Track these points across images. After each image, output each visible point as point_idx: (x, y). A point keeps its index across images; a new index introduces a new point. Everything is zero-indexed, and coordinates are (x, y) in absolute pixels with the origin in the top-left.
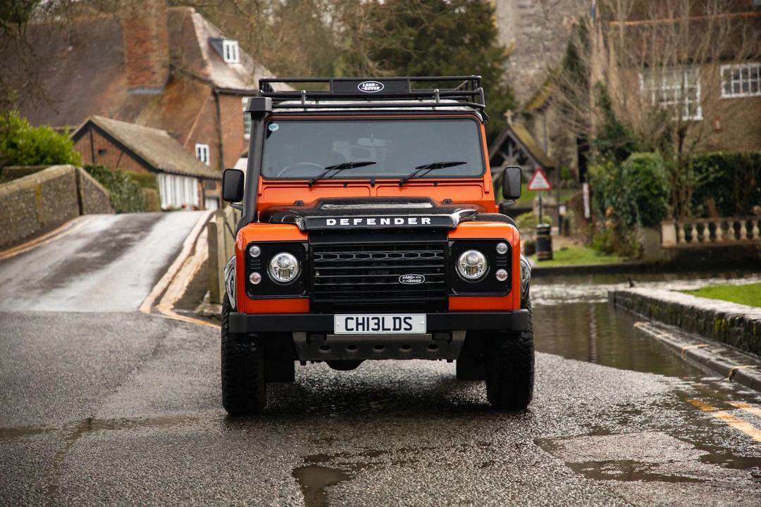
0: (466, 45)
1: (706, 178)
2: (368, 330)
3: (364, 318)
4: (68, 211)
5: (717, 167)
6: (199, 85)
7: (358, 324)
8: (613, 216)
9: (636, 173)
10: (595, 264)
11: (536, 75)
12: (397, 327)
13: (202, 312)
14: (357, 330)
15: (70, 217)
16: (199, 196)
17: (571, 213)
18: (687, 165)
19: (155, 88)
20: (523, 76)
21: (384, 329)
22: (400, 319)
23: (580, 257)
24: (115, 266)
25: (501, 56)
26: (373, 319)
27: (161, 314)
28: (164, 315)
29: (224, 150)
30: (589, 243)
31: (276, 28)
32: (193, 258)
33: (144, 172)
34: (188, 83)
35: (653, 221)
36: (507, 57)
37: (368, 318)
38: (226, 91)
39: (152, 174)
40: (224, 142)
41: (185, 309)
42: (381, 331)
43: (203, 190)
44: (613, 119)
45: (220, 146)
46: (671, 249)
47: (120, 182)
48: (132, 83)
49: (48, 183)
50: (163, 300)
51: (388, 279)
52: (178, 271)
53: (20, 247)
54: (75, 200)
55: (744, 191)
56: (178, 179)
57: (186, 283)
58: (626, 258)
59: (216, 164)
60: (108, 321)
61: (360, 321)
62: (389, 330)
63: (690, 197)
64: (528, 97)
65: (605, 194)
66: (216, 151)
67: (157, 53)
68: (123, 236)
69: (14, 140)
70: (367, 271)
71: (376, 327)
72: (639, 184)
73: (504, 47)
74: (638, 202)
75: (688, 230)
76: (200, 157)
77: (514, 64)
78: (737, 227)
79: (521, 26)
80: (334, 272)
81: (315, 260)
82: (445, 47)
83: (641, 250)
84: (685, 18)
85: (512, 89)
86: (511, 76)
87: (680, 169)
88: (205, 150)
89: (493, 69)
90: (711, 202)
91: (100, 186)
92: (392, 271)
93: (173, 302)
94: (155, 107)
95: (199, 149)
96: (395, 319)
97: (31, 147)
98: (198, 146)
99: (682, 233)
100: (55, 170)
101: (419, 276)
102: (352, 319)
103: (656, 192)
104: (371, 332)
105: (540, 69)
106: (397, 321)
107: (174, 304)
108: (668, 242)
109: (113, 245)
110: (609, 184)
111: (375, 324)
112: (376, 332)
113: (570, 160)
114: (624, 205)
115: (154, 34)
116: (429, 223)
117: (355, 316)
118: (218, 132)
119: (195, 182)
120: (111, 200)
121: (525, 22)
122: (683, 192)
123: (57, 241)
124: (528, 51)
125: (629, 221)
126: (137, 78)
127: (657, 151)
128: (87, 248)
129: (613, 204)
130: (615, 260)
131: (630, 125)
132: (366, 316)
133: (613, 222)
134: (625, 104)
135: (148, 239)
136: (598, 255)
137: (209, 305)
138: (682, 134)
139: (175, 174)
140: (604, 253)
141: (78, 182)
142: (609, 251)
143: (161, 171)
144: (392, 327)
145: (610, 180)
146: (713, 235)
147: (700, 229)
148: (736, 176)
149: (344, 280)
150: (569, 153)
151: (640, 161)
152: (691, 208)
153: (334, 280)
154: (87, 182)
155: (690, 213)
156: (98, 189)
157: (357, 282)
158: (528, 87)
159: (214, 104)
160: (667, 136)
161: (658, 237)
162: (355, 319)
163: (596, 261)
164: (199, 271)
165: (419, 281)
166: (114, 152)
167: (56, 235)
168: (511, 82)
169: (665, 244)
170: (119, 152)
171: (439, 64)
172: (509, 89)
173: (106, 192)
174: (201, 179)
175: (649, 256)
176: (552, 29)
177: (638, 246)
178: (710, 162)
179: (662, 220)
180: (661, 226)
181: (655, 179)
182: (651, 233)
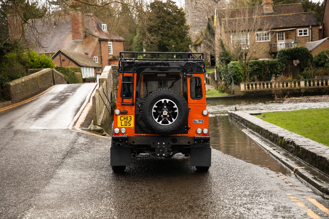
0: (177, 25)
1: (253, 69)
4: (49, 84)
5: (257, 65)
6: (95, 38)
8: (224, 80)
9: (232, 68)
10: (219, 96)
11: (198, 34)
13: (90, 128)
15: (50, 86)
16: (94, 73)
17: (210, 78)
18: (247, 65)
19: (81, 39)
20: (194, 34)
23: (214, 94)
24: (62, 107)
25: (187, 28)
27: (76, 130)
28: (77, 130)
29: (103, 58)
30: (217, 88)
31: (118, 19)
32: (89, 103)
33: (77, 67)
34: (91, 37)
35: (237, 83)
36: (189, 28)
38: (103, 40)
39: (80, 67)
40: (102, 56)
41: (84, 127)
43: (96, 72)
44: (225, 50)
45: (101, 57)
46: (243, 92)
47: (68, 72)
48: (74, 38)
49: (42, 75)
50: (77, 123)
52: (84, 109)
53: (32, 98)
54: (52, 80)
55: (265, 72)
56: (88, 68)
57: (86, 115)
58: (229, 94)
59: (100, 63)
60: (56, 134)
63: (249, 75)
64: (195, 40)
65: (222, 73)
66: (100, 58)
67: (81, 28)
68: (66, 94)
69: (33, 59)
72: (233, 71)
73: (188, 25)
74: (233, 77)
75: (248, 85)
76: (95, 60)
77: (191, 30)
78: (264, 84)
79: (193, 19)
82: (170, 25)
83: (233, 91)
84: (247, 18)
85: (191, 38)
86: (190, 34)
87: (245, 66)
88: (96, 58)
89: (185, 32)
90: (255, 77)
91: (61, 74)
93: (80, 124)
94: (81, 45)
95: (95, 58)
97: (38, 61)
98: (94, 57)
99: (247, 86)
100: (45, 70)
103: (238, 74)
105: (199, 32)
107: (81, 125)
108: (242, 89)
109: (63, 97)
110: (223, 70)
113: (208, 59)
114: (228, 77)
115: (80, 22)
118: (101, 53)
119: (93, 69)
120: (65, 78)
121: (194, 17)
122: (246, 73)
123: (45, 95)
124: (195, 26)
125: (229, 82)
126: (75, 36)
127: (239, 60)
128: (54, 99)
129: (224, 77)
130: (225, 95)
131: (230, 52)
133: (224, 82)
134: (228, 45)
135: (75, 95)
136: (220, 93)
137: (93, 125)
138: (246, 55)
139: (87, 67)
140: (221, 92)
141: (53, 74)
142: (223, 92)
143: (82, 66)
145: (223, 69)
146: (256, 87)
147: (252, 85)
148: (263, 68)
150: (208, 57)
151: (234, 64)
152: (249, 78)
154: (56, 73)
155: (248, 80)
156: (60, 75)
158: (195, 37)
159: (99, 44)
160: (241, 56)
161: (239, 88)
163: (219, 95)
164: (91, 110)
166: (67, 61)
167: (45, 93)
168: (190, 36)
169: (241, 90)
170: (69, 60)
171: (168, 31)
172: (190, 38)
173: (63, 76)
174: (95, 68)
175: (236, 94)
176: (202, 19)
177: (233, 90)
178: (254, 64)
179: (240, 82)
180: (240, 84)
181: (238, 69)
182: (237, 87)
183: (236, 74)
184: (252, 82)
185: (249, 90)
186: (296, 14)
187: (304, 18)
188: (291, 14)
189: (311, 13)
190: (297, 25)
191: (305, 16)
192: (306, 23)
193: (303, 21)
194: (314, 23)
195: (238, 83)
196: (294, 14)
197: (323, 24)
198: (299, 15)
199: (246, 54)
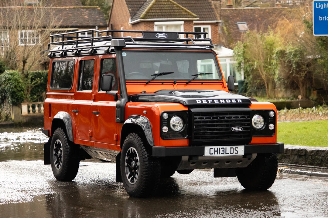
2: (219, 154)
3: (218, 148)
7: (215, 151)
9: (9, 80)
12: (232, 152)
14: (215, 154)
21: (226, 153)
22: (233, 148)
26: (222, 148)
37: (219, 148)
42: (225, 155)
46: (26, 116)
51: (226, 129)
61: (216, 150)
62: (228, 154)
63: (30, 91)
70: (217, 126)
71: (223, 152)
72: (11, 85)
75: (33, 107)
80: (203, 126)
81: (195, 120)
92: (228, 125)
96: (231, 148)
99: (31, 109)
101: (240, 127)
102: (213, 149)
103: (19, 89)
104: (221, 155)
106: (232, 149)
108: (24, 113)
111: (223, 151)
112: (223, 155)
116: (241, 102)
117: (213, 147)
132: (218, 147)
144: (230, 153)
147: (39, 107)
149: (208, 130)
151: (11, 74)
153: (203, 130)
157: (214, 131)
161: (20, 110)
162: (214, 149)
165: (240, 130)
169: (23, 114)
178: (35, 76)
179: (22, 102)
180: (21, 105)
181: (19, 83)
182: (16, 109)
183: (15, 90)
184: (40, 103)
185: (35, 114)
186: (74, 8)
187: (86, 15)
188: (68, 7)
189: (95, 8)
190: (79, 25)
191: (87, 11)
192: (90, 21)
193: (85, 19)
194: (100, 22)
195: (18, 103)
196: (72, 7)
197: (112, 25)
198: (78, 9)
199: (25, 60)
